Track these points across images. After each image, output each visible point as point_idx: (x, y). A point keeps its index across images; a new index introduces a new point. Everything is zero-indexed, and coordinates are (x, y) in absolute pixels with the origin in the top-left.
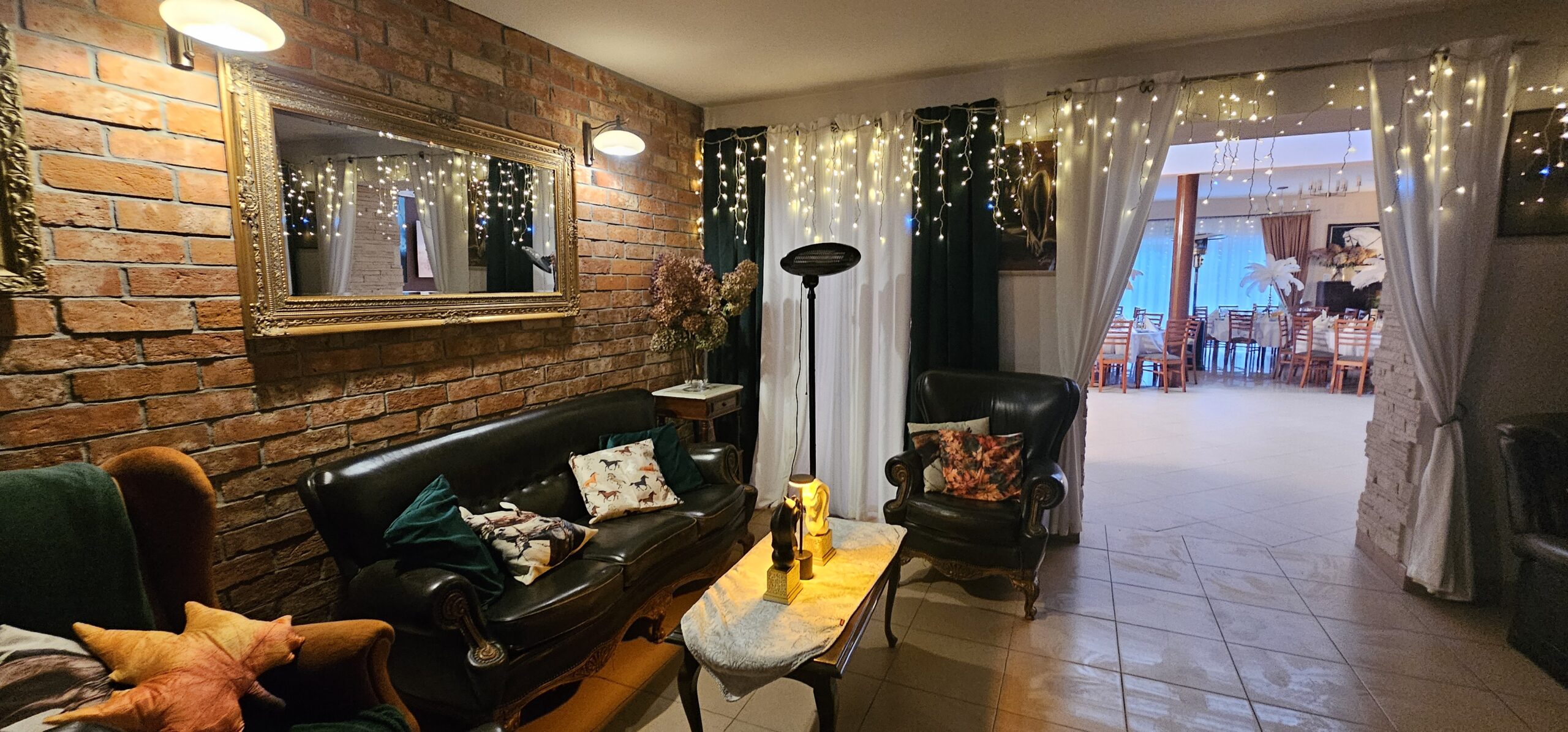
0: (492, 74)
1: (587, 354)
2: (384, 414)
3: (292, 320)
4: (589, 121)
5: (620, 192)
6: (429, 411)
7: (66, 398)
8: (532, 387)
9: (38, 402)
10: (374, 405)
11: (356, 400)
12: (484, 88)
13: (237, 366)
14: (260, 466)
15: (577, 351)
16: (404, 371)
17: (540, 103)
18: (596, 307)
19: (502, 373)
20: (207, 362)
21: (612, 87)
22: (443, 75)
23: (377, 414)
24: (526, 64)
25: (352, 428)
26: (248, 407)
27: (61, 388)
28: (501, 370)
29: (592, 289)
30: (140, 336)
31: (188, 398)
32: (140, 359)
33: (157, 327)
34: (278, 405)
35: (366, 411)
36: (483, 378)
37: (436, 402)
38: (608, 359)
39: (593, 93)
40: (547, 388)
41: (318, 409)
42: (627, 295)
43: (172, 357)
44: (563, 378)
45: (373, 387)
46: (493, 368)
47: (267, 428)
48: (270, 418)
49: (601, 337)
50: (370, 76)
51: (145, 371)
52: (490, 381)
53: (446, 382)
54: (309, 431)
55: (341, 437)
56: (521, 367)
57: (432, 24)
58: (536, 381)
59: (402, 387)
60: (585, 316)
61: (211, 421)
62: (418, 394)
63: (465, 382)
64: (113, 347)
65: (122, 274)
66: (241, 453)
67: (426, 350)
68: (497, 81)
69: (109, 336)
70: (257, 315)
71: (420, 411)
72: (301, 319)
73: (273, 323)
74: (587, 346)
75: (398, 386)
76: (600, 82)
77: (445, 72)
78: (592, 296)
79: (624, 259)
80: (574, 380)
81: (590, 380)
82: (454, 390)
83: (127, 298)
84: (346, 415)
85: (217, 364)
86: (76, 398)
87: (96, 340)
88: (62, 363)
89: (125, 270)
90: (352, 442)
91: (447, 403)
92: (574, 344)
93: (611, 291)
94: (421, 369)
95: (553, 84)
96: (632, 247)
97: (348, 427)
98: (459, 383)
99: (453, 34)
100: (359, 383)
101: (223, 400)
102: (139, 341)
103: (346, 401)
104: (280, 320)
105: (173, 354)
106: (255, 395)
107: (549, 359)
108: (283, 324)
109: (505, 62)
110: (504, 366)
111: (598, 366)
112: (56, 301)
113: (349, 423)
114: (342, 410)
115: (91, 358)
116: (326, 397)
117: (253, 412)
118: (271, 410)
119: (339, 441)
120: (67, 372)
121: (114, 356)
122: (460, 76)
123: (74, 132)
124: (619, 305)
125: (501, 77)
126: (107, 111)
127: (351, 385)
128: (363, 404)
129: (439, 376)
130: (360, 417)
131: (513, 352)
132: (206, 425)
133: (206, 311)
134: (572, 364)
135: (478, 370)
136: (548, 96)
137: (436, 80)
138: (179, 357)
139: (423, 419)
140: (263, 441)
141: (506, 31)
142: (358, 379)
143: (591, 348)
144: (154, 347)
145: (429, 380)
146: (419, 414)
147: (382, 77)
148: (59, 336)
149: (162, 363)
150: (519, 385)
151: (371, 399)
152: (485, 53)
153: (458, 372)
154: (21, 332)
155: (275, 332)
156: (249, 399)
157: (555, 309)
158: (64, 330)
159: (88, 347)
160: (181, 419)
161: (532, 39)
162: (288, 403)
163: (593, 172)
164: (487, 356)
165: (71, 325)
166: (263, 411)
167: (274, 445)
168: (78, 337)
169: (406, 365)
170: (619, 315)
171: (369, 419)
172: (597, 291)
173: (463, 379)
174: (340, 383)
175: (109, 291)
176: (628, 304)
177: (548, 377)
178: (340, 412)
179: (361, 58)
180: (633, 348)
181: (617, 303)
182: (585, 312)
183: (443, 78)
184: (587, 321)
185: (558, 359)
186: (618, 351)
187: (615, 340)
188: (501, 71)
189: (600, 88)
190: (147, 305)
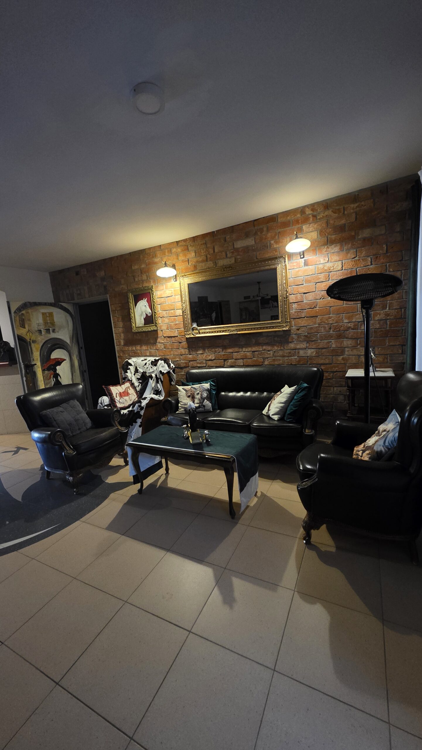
0: (250, 242)
1: (298, 347)
2: (214, 359)
3: (192, 333)
6: (227, 361)
8: (267, 358)
9: (161, 348)
10: (212, 357)
11: (208, 355)
12: (246, 249)
13: (185, 344)
14: (189, 367)
15: (292, 345)
16: (220, 348)
17: (272, 242)
18: (305, 325)
19: (253, 352)
20: (180, 343)
21: (319, 210)
23: (212, 359)
25: (207, 362)
26: (187, 353)
27: (163, 346)
28: (253, 350)
29: (303, 316)
30: (171, 337)
31: (177, 350)
32: (171, 342)
33: (173, 335)
34: (192, 353)
35: (210, 358)
36: (246, 352)
37: (229, 358)
38: (313, 350)
39: (305, 221)
40: (274, 359)
41: (200, 356)
42: (330, 318)
43: (175, 341)
44: (283, 356)
45: (212, 352)
46: (250, 349)
47: (190, 358)
48: (190, 356)
49: (308, 339)
50: (210, 264)
51: (172, 344)
52: (248, 354)
53: (232, 352)
54: (198, 361)
55: (204, 364)
56: (261, 350)
57: (228, 237)
58: (269, 356)
59: (219, 353)
61: (181, 355)
62: (224, 355)
63: (239, 353)
64: (168, 339)
65: (169, 325)
66: (186, 363)
67: (226, 342)
68: (252, 244)
69: (168, 337)
70: (186, 333)
74: (299, 343)
75: (218, 352)
77: (232, 251)
78: (303, 320)
80: (290, 358)
81: (300, 358)
82: (235, 355)
83: (169, 330)
85: (182, 343)
86: (165, 348)
87: (166, 338)
88: (163, 342)
90: (207, 366)
91: (233, 359)
92: (291, 342)
93: (317, 317)
94: (224, 347)
97: (206, 361)
98: (237, 353)
99: (234, 236)
101: (183, 351)
103: (205, 354)
104: (190, 334)
106: (188, 351)
107: (276, 348)
109: (255, 234)
110: (254, 349)
111: (306, 353)
112: (162, 331)
113: (206, 360)
116: (200, 353)
117: (188, 355)
118: (191, 354)
121: (168, 341)
122: (237, 250)
123: (163, 300)
124: (323, 323)
125: (253, 242)
126: (166, 295)
127: (206, 350)
128: (209, 356)
129: (230, 350)
130: (208, 359)
131: (258, 344)
133: (180, 332)
134: (289, 351)
135: (244, 349)
136: (277, 236)
137: (229, 255)
139: (226, 363)
140: (190, 361)
141: (255, 222)
142: (208, 349)
143: (301, 344)
144: (173, 339)
145: (227, 351)
146: (224, 361)
147: (213, 263)
148: (163, 337)
150: (260, 357)
151: (211, 355)
152: (247, 235)
153: (236, 349)
154: (159, 336)
155: (189, 336)
157: (276, 328)
160: (177, 354)
162: (194, 353)
163: (305, 260)
164: (247, 345)
165: (164, 335)
166: (190, 354)
167: (192, 362)
169: (221, 346)
170: (322, 328)
171: (210, 360)
172: (307, 317)
173: (239, 352)
174: (204, 350)
175: (167, 329)
176: (331, 322)
177: (275, 355)
178: (204, 357)
179: (208, 260)
180: (334, 346)
181: (321, 323)
182: (298, 328)
183: (231, 254)
184: (299, 332)
185: (280, 348)
186: (321, 346)
187: (319, 341)
188: (253, 239)
189: (310, 216)
190: (172, 331)
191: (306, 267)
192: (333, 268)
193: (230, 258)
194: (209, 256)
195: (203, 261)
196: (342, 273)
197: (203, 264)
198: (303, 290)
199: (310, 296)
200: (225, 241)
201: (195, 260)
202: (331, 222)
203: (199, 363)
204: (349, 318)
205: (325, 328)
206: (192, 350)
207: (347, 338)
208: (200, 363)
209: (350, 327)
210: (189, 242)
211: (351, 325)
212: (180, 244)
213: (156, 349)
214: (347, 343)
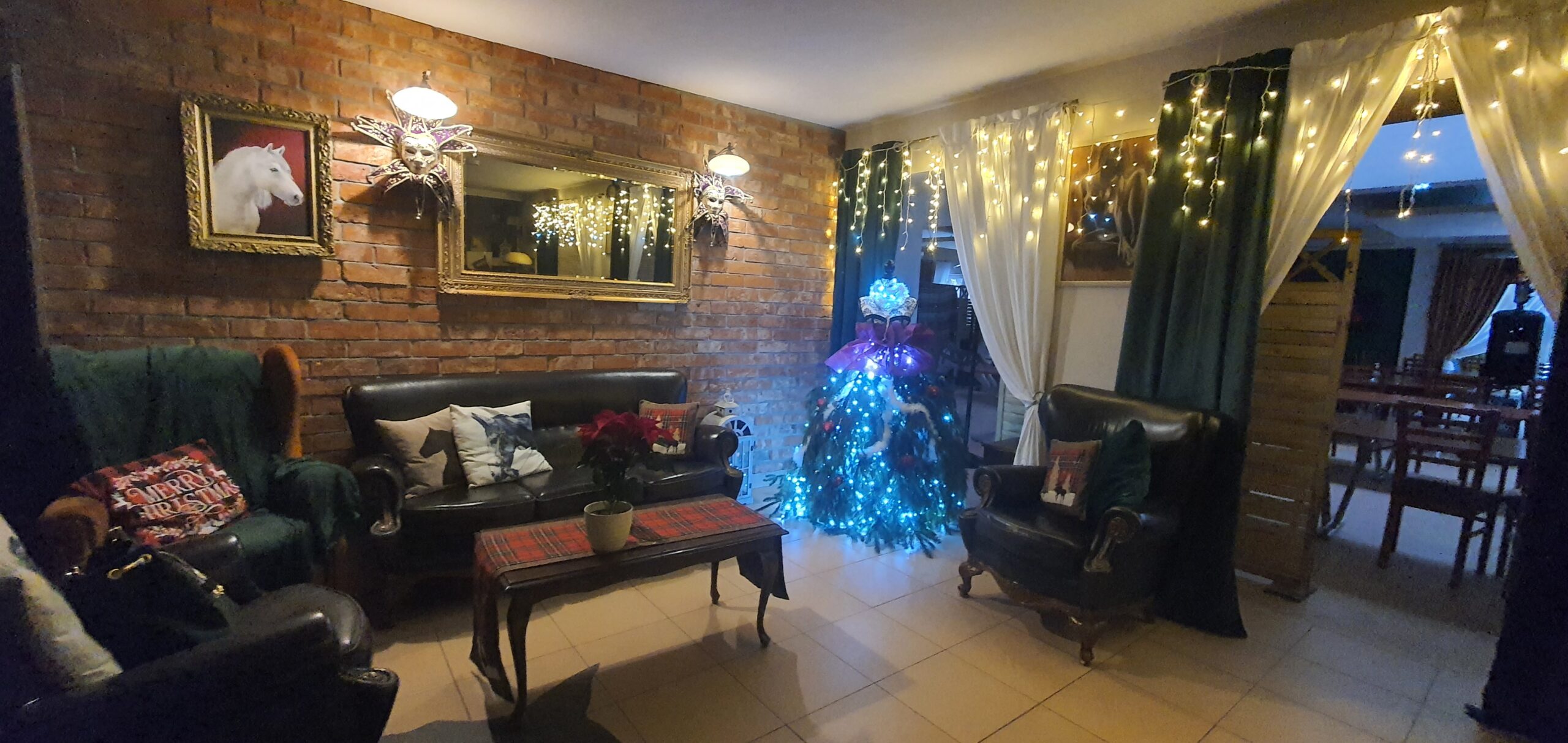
0: (628, 118)
1: (697, 335)
2: (523, 355)
3: (464, 285)
4: (714, 148)
6: (555, 359)
7: (342, 316)
8: (643, 354)
9: (328, 316)
10: (515, 348)
11: (504, 343)
12: (620, 130)
13: (430, 309)
15: (687, 332)
16: (540, 328)
17: (669, 137)
18: (710, 299)
19: (618, 340)
20: (414, 305)
21: (741, 120)
22: (588, 122)
23: (516, 354)
24: (658, 108)
25: (499, 360)
26: (435, 336)
27: (339, 310)
28: (616, 338)
29: (707, 284)
30: (380, 286)
31: (400, 326)
32: (378, 300)
33: (387, 281)
34: (452, 338)
35: (509, 351)
36: (601, 342)
37: (561, 353)
38: (717, 342)
39: (721, 126)
40: (656, 357)
41: (477, 344)
42: (742, 292)
43: (395, 300)
44: (672, 352)
45: (516, 336)
46: (610, 335)
47: (444, 351)
48: (447, 345)
49: (712, 323)
50: (531, 128)
51: (380, 306)
52: (606, 345)
53: (571, 340)
54: (471, 357)
55: (490, 365)
56: (634, 338)
57: (581, 87)
58: (646, 350)
60: (698, 306)
61: (413, 341)
62: (549, 345)
63: (585, 342)
64: (365, 290)
65: (373, 250)
67: (557, 316)
68: (632, 124)
69: (364, 284)
70: (442, 280)
71: (550, 357)
72: (470, 285)
73: (451, 286)
74: (697, 329)
75: (535, 338)
76: (730, 116)
77: (589, 119)
79: (744, 262)
80: (683, 355)
81: (697, 357)
82: (575, 347)
83: (374, 264)
84: (496, 351)
85: (419, 307)
86: (346, 316)
87: (357, 286)
88: (340, 296)
89: (375, 248)
90: (498, 370)
91: (570, 355)
92: (686, 327)
93: (727, 287)
94: (552, 328)
95: (681, 122)
96: (752, 252)
97: (496, 359)
98: (581, 342)
99: (597, 91)
100: (507, 331)
101: (420, 330)
102: (379, 289)
103: (496, 342)
104: (456, 284)
105: (396, 298)
106: (439, 330)
107: (660, 335)
108: (457, 287)
109: (640, 108)
110: (619, 335)
111: (706, 347)
112: (341, 262)
113: (497, 357)
114: (493, 348)
115: (354, 295)
116: (481, 337)
117: (437, 340)
118: (449, 340)
119: (488, 368)
120: (342, 302)
121: (365, 296)
122: (601, 123)
123: (358, 171)
124: (733, 300)
125: (635, 120)
126: (375, 159)
127: (501, 332)
128: (508, 346)
129: (566, 335)
130: (503, 354)
131: (626, 325)
132: (410, 344)
133: (416, 274)
134: (683, 342)
135: (597, 334)
136: (677, 131)
137: (581, 125)
138: (399, 301)
139: (551, 365)
140: (442, 359)
141: (643, 86)
142: (506, 328)
143: (701, 332)
144: (387, 294)
145: (558, 337)
146: (548, 360)
147: (541, 127)
148: (340, 282)
149: (390, 303)
150: (631, 351)
151: (514, 343)
152: (624, 103)
153: (581, 333)
154: (324, 277)
155: (452, 291)
156: (436, 331)
157: (668, 297)
158: (345, 280)
159: (353, 289)
160: (396, 337)
161: (664, 89)
162: (459, 338)
164: (604, 326)
165: (347, 276)
166: (444, 340)
167: (448, 363)
168: (350, 283)
169: (544, 324)
170: (733, 307)
171: (512, 357)
172: (712, 286)
173: (585, 340)
174: (493, 329)
175: (366, 260)
176: (743, 299)
177: (657, 348)
179: (527, 116)
180: (745, 337)
181: (732, 298)
182: (698, 302)
183: (587, 125)
184: (700, 310)
185: (668, 336)
186: (729, 337)
187: (727, 328)
188: (636, 115)
189: (729, 122)
190: (384, 269)
193: (583, 132)
194: (529, 107)
195: (510, 113)
197: (513, 120)
200: (576, 92)
201: (490, 100)
202: (753, 145)
203: (474, 364)
204: (766, 296)
205: (736, 307)
206: (453, 327)
207: (760, 326)
208: (476, 365)
209: (766, 310)
210: (475, 49)
211: (766, 307)
212: (444, 39)
213: (306, 318)
214: (762, 334)
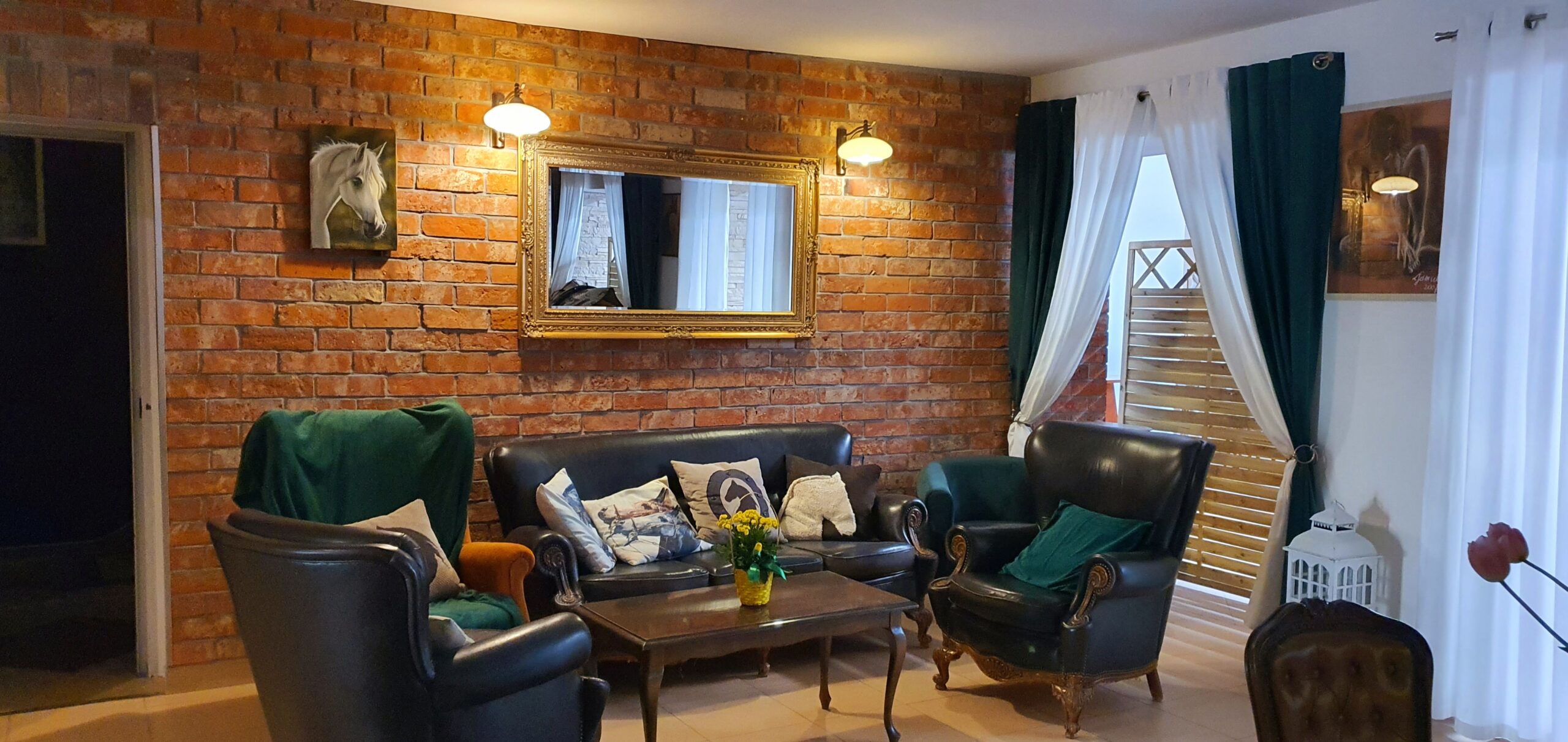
0: (735, 101)
1: (824, 380)
2: (611, 410)
3: (548, 326)
4: (844, 124)
5: (884, 200)
6: (649, 415)
7: (420, 369)
8: (755, 406)
9: (407, 370)
10: (604, 402)
11: (591, 395)
12: (724, 117)
13: (510, 357)
14: (518, 435)
15: (812, 375)
16: (631, 376)
17: (786, 118)
18: (840, 329)
19: (723, 389)
20: (493, 353)
21: (880, 82)
22: (686, 113)
23: (605, 409)
24: (772, 82)
25: (585, 418)
26: (515, 389)
27: (418, 362)
28: (722, 386)
29: (837, 309)
30: (459, 331)
31: (478, 378)
32: (458, 348)
33: (468, 326)
34: (534, 391)
35: (596, 405)
36: (703, 391)
37: (655, 407)
38: (851, 388)
39: (853, 94)
40: (771, 410)
41: (561, 398)
42: (885, 317)
43: (474, 348)
44: (791, 402)
45: (604, 386)
46: (713, 381)
47: (525, 407)
48: (528, 400)
49: (844, 361)
50: (622, 128)
51: (459, 356)
52: (709, 395)
53: (667, 390)
54: (554, 415)
55: (576, 424)
56: (743, 384)
57: (679, 70)
58: (759, 401)
59: (627, 389)
60: (825, 339)
61: (493, 396)
62: (641, 398)
63: (684, 392)
64: (445, 338)
65: (454, 289)
66: (507, 423)
67: (650, 360)
68: (739, 107)
69: (443, 330)
70: (525, 321)
71: (643, 412)
72: (554, 326)
73: (535, 328)
74: (824, 370)
75: (625, 388)
76: (864, 80)
77: (688, 109)
78: (834, 316)
79: (885, 275)
80: (805, 406)
81: (826, 408)
82: (673, 399)
83: (455, 307)
84: (582, 406)
85: (499, 355)
86: (425, 369)
87: (437, 333)
88: (420, 346)
89: (455, 287)
90: (584, 430)
91: (667, 409)
92: (809, 368)
93: (863, 312)
94: (645, 376)
95: (802, 96)
96: (897, 262)
97: (582, 416)
98: (679, 392)
99: (697, 73)
100: (593, 380)
101: (500, 382)
102: (458, 335)
103: (581, 395)
104: (540, 326)
105: (475, 345)
106: (520, 381)
107: (777, 380)
108: (541, 329)
109: (750, 86)
110: (725, 381)
111: (838, 395)
112: (421, 307)
113: (583, 413)
114: (578, 402)
115: (433, 344)
116: (565, 389)
117: (518, 394)
118: (530, 394)
119: (573, 427)
120: (422, 352)
121: (445, 344)
122: (700, 111)
124: (872, 328)
125: (744, 102)
126: (456, 184)
127: (587, 381)
128: (595, 399)
129: (661, 384)
130: (592, 410)
131: (734, 368)
132: (489, 399)
133: (496, 317)
134: (804, 389)
135: (699, 382)
136: (796, 109)
137: (679, 118)
138: (479, 348)
139: (644, 422)
140: (522, 416)
141: (752, 57)
142: (593, 378)
143: (830, 374)
144: (467, 340)
145: (651, 387)
146: (641, 416)
147: (632, 125)
148: (420, 329)
149: (469, 351)
150: (739, 403)
151: (602, 396)
152: (729, 82)
153: (679, 381)
155: (536, 334)
156: (516, 384)
157: (786, 329)
158: (424, 326)
159: (433, 337)
160: (476, 391)
161: (780, 57)
162: (541, 390)
163: (847, 181)
164: (708, 370)
165: (426, 322)
166: (524, 394)
167: (529, 421)
168: (430, 330)
169: (633, 371)
170: (872, 340)
171: (598, 412)
172: (844, 311)
173: (685, 389)
174: (579, 380)
175: (446, 301)
176: (886, 327)
177: (773, 398)
178: (577, 403)
179: (617, 114)
180: (890, 380)
181: (870, 326)
182: (826, 334)
183: (685, 116)
184: (827, 345)
185: (787, 381)
186: (866, 380)
187: (864, 368)
188: (744, 96)
189: (863, 87)
190: (464, 312)
191: (849, 198)
192: (894, 212)
193: (681, 125)
194: (620, 102)
195: (599, 111)
196: (910, 225)
197: (601, 121)
198: (840, 247)
199: (852, 265)
200: (672, 76)
201: (577, 100)
202: (897, 115)
203: (558, 423)
204: (916, 321)
205: (876, 339)
206: (536, 379)
207: (911, 363)
208: (561, 423)
209: (918, 341)
210: (561, 42)
211: (916, 336)
212: (529, 36)
213: (385, 373)
214: (913, 374)
